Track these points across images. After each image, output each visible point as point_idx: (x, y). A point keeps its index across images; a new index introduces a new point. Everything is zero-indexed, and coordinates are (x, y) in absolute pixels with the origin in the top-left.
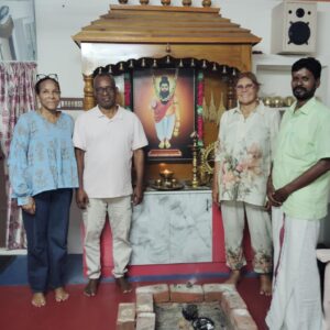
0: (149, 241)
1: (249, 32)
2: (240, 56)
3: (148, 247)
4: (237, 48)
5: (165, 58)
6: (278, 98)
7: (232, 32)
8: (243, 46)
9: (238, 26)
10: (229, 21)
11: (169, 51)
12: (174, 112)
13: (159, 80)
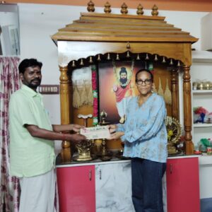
0: (115, 203)
1: (188, 34)
2: (182, 52)
3: (114, 208)
4: (180, 45)
5: (126, 53)
6: (208, 83)
7: (176, 34)
8: (185, 45)
9: (180, 30)
10: (173, 26)
11: (129, 48)
12: (131, 94)
13: (119, 70)
